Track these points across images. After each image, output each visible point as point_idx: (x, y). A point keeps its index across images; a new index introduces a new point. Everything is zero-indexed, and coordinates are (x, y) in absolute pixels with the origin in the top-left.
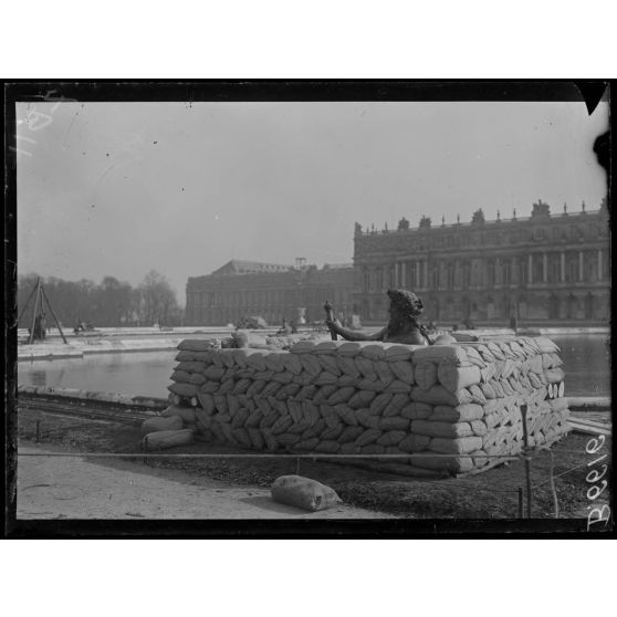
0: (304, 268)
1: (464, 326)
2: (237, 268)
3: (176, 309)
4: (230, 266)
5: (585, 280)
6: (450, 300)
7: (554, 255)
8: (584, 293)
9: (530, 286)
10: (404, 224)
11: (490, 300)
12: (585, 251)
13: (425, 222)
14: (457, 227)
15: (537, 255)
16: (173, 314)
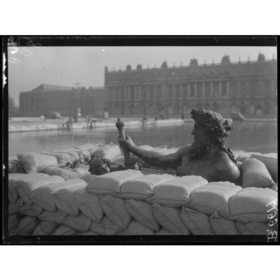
0: (79, 88)
1: (160, 118)
2: (45, 88)
3: (14, 108)
4: (41, 87)
5: (214, 96)
6: (151, 105)
7: (199, 84)
8: (213, 102)
9: (188, 98)
10: (129, 67)
11: (170, 105)
12: (214, 82)
13: (139, 67)
14: (154, 70)
15: (192, 84)
16: (13, 111)
